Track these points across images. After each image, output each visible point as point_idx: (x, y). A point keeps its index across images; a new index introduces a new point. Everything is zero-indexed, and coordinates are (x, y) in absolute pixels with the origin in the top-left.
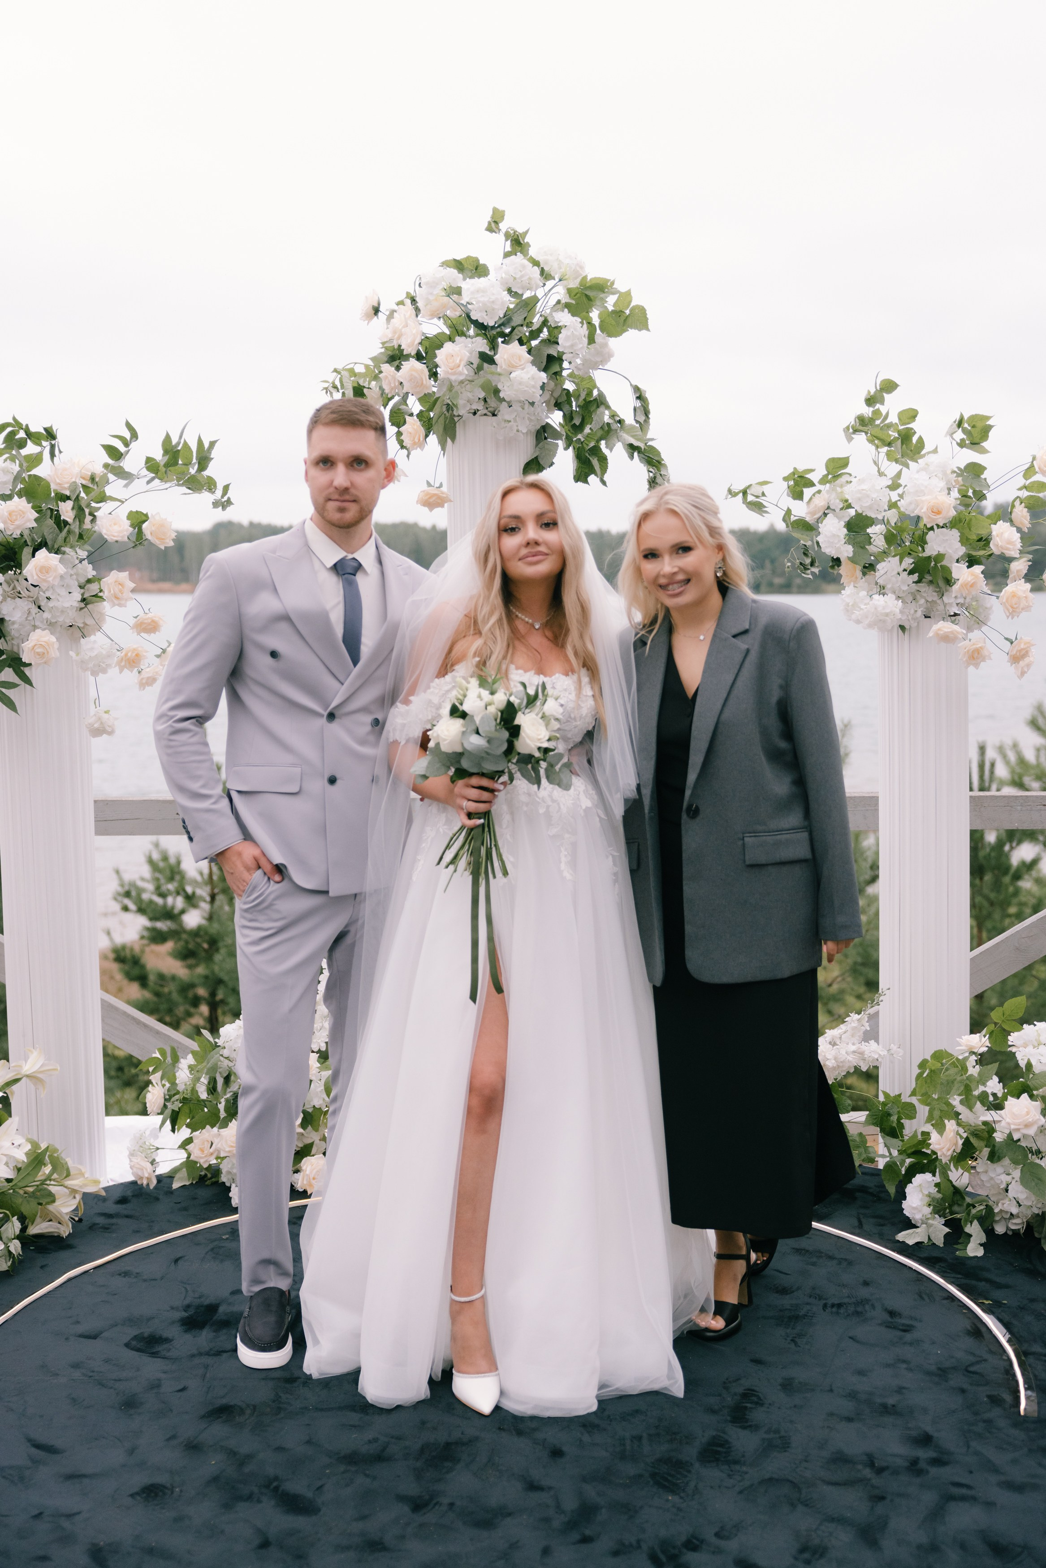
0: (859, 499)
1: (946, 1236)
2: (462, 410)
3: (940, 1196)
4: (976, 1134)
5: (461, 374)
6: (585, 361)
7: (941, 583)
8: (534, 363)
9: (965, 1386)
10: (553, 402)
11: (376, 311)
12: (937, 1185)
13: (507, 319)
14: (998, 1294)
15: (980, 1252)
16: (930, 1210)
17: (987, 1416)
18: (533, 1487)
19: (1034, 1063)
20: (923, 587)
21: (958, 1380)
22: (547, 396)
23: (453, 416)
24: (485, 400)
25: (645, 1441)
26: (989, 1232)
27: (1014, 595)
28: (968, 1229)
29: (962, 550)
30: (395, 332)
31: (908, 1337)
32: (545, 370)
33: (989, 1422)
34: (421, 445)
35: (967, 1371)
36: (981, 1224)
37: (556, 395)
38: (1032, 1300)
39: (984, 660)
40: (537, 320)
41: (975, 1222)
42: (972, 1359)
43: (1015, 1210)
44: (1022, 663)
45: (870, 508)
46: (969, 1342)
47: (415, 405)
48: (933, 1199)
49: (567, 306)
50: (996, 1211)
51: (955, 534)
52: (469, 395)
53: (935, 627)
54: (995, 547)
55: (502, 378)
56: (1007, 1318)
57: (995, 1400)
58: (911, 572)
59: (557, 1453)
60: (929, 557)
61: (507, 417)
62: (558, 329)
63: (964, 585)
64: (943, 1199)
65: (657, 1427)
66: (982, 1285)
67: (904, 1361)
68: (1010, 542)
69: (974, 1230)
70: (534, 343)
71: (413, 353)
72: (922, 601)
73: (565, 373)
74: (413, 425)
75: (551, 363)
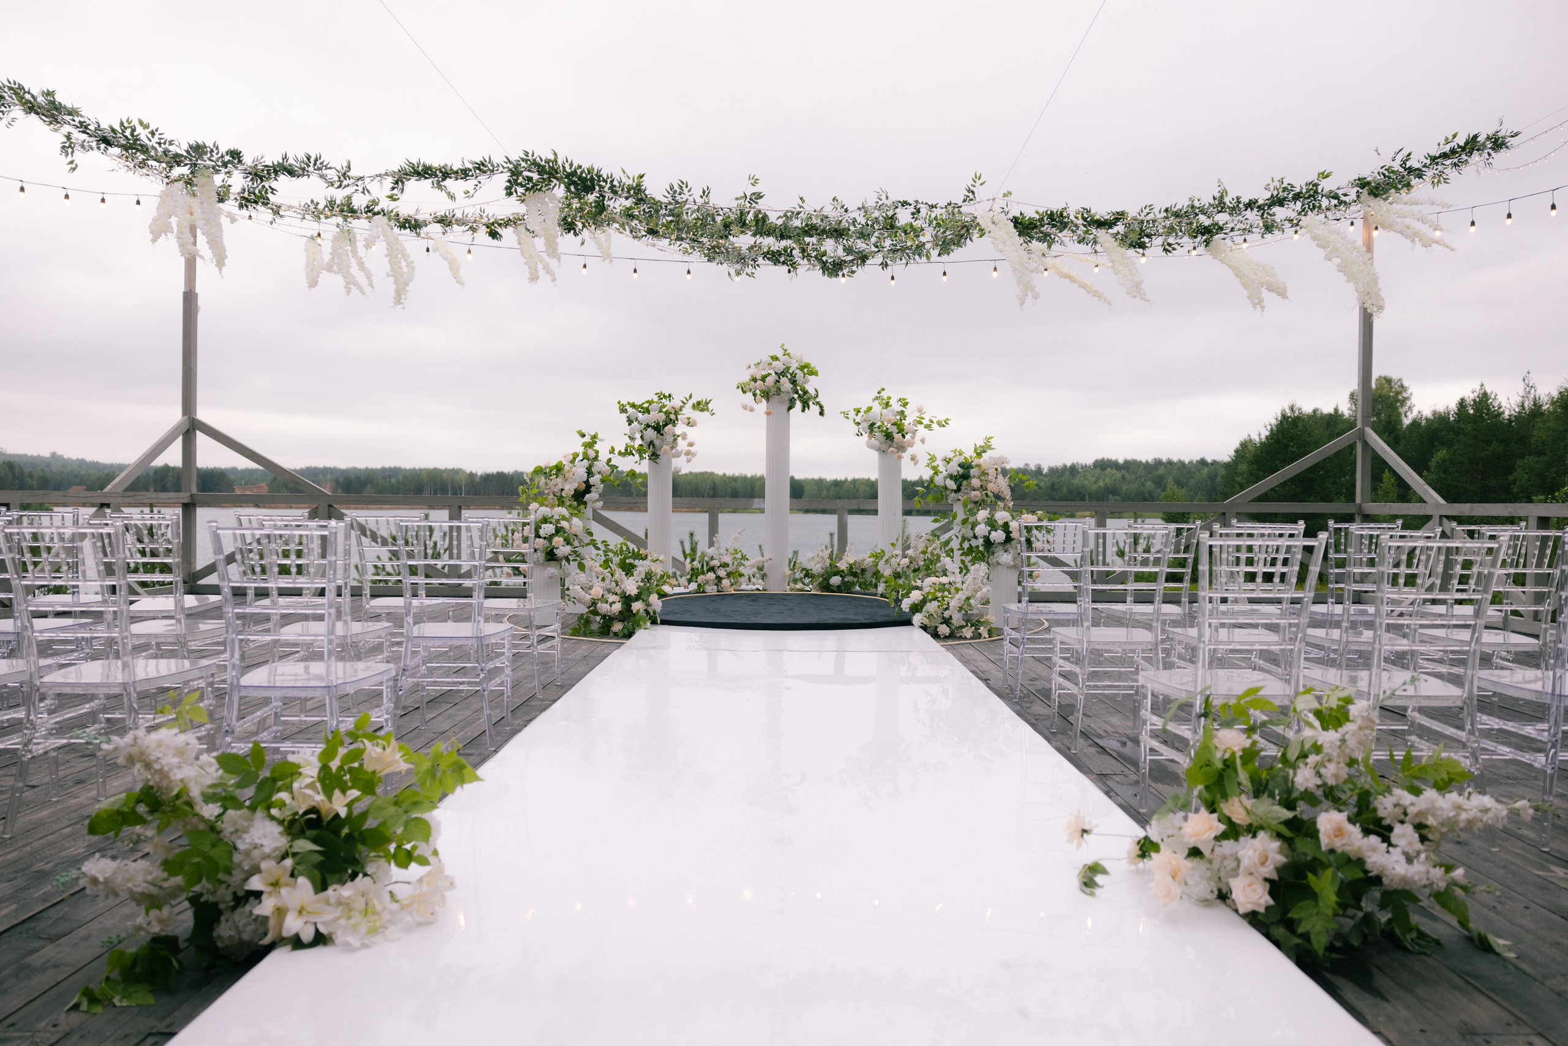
2: (771, 393)
5: (771, 385)
6: (803, 382)
8: (790, 382)
10: (795, 392)
11: (749, 368)
13: (784, 371)
24: (777, 391)
30: (753, 374)
40: (791, 372)
47: (759, 392)
49: (799, 369)
52: (774, 390)
55: (782, 386)
58: (884, 436)
61: (783, 396)
62: (796, 374)
70: (790, 378)
73: (798, 385)
74: (758, 397)
75: (793, 382)
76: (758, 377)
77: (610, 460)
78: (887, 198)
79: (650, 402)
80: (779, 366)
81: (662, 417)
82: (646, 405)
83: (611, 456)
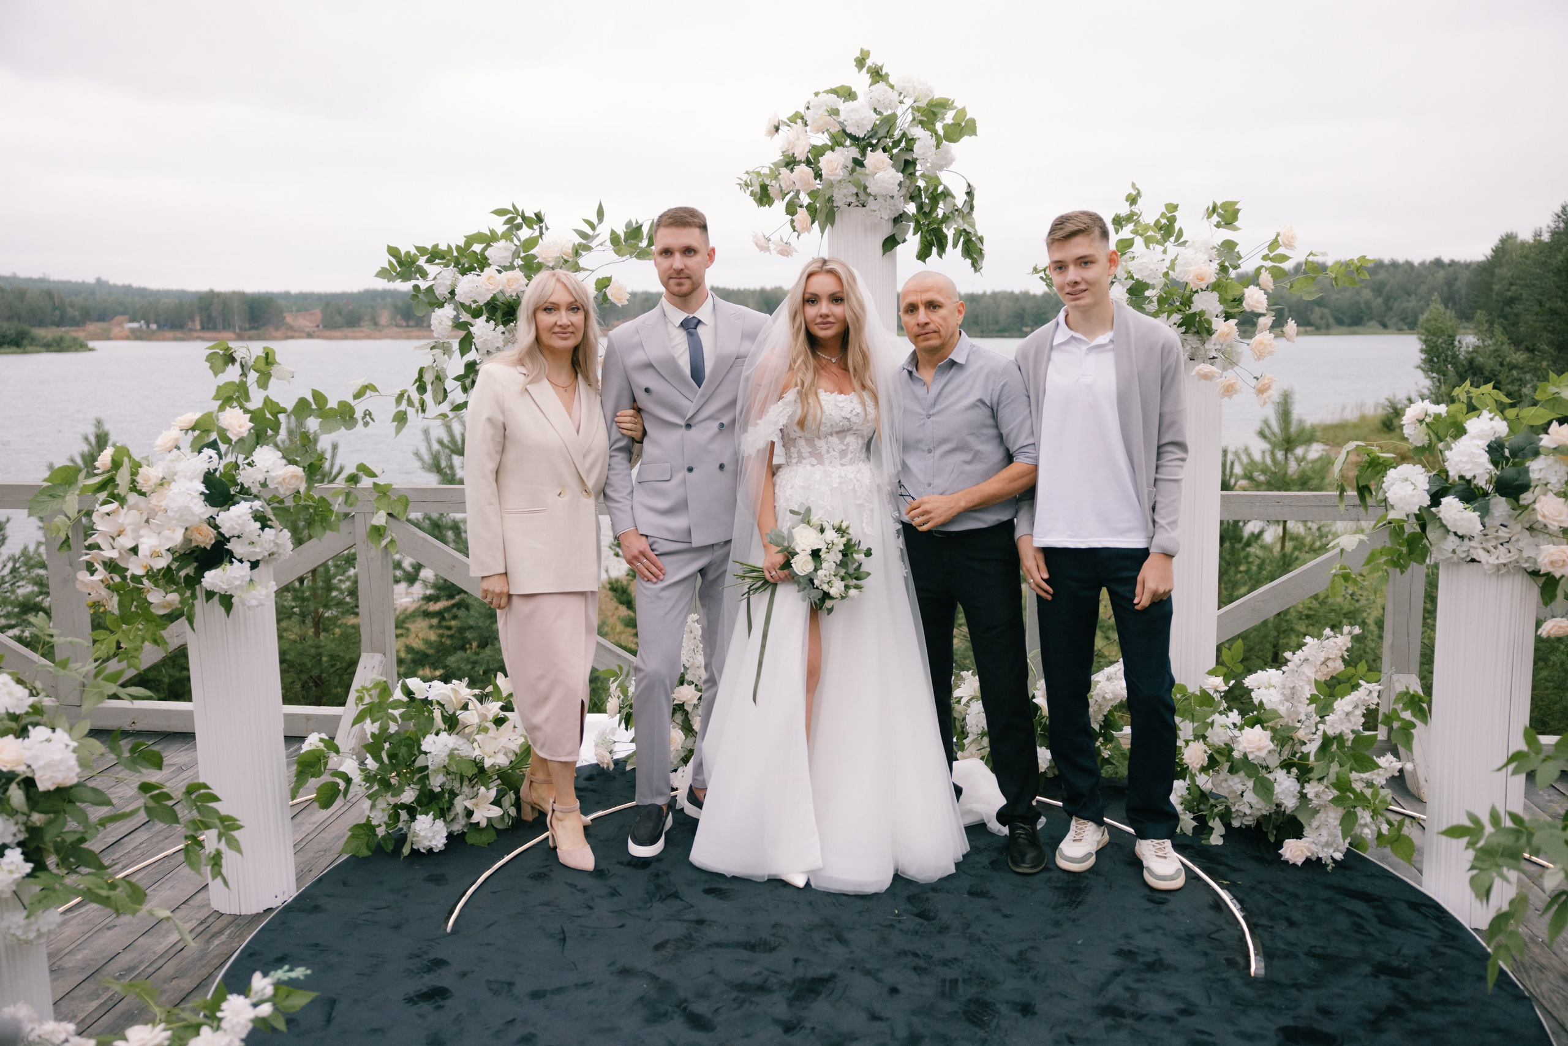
0: (1141, 270)
1: (1195, 828)
2: (839, 200)
3: (1189, 797)
4: (1219, 751)
5: (838, 175)
6: (933, 164)
7: (1205, 335)
8: (893, 166)
9: (1208, 950)
10: (908, 195)
11: (777, 129)
12: (1188, 789)
13: (873, 132)
14: (1234, 876)
15: (1220, 842)
16: (1186, 807)
17: (1225, 975)
18: (875, 1017)
19: (1264, 701)
20: (1189, 337)
21: (1202, 945)
22: (904, 191)
23: (833, 207)
24: (857, 194)
25: (960, 984)
26: (1227, 825)
27: (1261, 343)
28: (1211, 824)
29: (1220, 308)
30: (789, 144)
31: (1164, 908)
32: (903, 172)
33: (1225, 980)
34: (808, 230)
35: (1210, 938)
36: (1221, 820)
37: (911, 190)
38: (1261, 882)
39: (1236, 392)
40: (897, 134)
41: (1217, 819)
42: (1213, 928)
43: (1248, 811)
44: (1265, 395)
45: (1149, 276)
46: (1211, 915)
47: (805, 200)
48: (1185, 799)
49: (921, 122)
50: (1233, 810)
51: (1215, 295)
52: (845, 191)
53: (1197, 368)
54: (1247, 306)
55: (870, 179)
56: (1241, 896)
57: (1231, 963)
58: (1180, 326)
59: (894, 991)
60: (1195, 314)
61: (873, 208)
62: (911, 141)
63: (1222, 335)
64: (1193, 800)
65: (970, 972)
66: (1222, 868)
67: (1161, 928)
68: (1259, 302)
69: (1217, 825)
70: (895, 151)
71: (804, 159)
72: (1188, 347)
73: (918, 174)
74: (802, 214)
75: (907, 166)
76: (801, 154)
79: (489, 239)
80: (860, 116)
81: (515, 282)
82: (477, 248)
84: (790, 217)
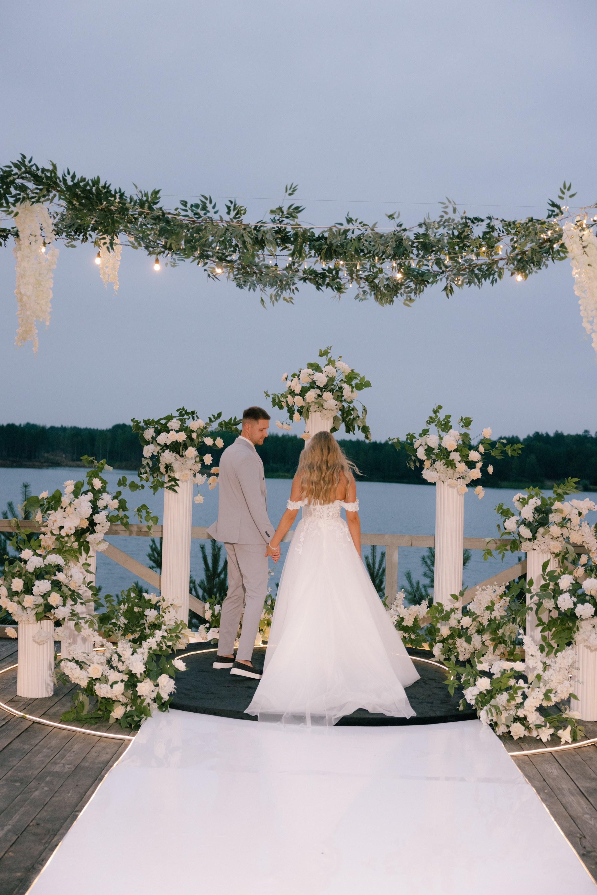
0: (430, 442)
2: (312, 410)
5: (312, 400)
7: (453, 467)
8: (334, 398)
11: (286, 379)
13: (326, 385)
16: (441, 653)
20: (448, 469)
22: (337, 407)
23: (308, 411)
24: (318, 407)
29: (460, 459)
30: (292, 386)
32: (338, 400)
34: (299, 420)
37: (340, 407)
40: (336, 385)
45: (433, 445)
47: (297, 408)
49: (345, 380)
51: (458, 453)
52: (314, 406)
54: (471, 458)
55: (324, 402)
58: (444, 465)
60: (450, 460)
61: (325, 413)
62: (341, 388)
63: (459, 469)
68: (476, 457)
70: (335, 392)
71: (298, 393)
72: (448, 473)
73: (344, 401)
74: (296, 414)
76: (298, 390)
77: (119, 493)
78: (455, 211)
79: (170, 419)
80: (321, 379)
81: (182, 437)
83: (121, 489)
84: (289, 414)
